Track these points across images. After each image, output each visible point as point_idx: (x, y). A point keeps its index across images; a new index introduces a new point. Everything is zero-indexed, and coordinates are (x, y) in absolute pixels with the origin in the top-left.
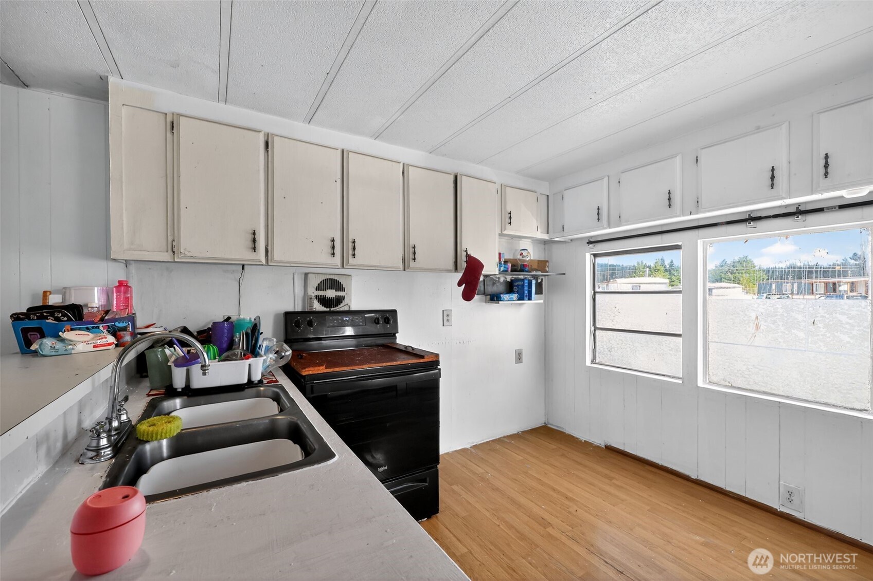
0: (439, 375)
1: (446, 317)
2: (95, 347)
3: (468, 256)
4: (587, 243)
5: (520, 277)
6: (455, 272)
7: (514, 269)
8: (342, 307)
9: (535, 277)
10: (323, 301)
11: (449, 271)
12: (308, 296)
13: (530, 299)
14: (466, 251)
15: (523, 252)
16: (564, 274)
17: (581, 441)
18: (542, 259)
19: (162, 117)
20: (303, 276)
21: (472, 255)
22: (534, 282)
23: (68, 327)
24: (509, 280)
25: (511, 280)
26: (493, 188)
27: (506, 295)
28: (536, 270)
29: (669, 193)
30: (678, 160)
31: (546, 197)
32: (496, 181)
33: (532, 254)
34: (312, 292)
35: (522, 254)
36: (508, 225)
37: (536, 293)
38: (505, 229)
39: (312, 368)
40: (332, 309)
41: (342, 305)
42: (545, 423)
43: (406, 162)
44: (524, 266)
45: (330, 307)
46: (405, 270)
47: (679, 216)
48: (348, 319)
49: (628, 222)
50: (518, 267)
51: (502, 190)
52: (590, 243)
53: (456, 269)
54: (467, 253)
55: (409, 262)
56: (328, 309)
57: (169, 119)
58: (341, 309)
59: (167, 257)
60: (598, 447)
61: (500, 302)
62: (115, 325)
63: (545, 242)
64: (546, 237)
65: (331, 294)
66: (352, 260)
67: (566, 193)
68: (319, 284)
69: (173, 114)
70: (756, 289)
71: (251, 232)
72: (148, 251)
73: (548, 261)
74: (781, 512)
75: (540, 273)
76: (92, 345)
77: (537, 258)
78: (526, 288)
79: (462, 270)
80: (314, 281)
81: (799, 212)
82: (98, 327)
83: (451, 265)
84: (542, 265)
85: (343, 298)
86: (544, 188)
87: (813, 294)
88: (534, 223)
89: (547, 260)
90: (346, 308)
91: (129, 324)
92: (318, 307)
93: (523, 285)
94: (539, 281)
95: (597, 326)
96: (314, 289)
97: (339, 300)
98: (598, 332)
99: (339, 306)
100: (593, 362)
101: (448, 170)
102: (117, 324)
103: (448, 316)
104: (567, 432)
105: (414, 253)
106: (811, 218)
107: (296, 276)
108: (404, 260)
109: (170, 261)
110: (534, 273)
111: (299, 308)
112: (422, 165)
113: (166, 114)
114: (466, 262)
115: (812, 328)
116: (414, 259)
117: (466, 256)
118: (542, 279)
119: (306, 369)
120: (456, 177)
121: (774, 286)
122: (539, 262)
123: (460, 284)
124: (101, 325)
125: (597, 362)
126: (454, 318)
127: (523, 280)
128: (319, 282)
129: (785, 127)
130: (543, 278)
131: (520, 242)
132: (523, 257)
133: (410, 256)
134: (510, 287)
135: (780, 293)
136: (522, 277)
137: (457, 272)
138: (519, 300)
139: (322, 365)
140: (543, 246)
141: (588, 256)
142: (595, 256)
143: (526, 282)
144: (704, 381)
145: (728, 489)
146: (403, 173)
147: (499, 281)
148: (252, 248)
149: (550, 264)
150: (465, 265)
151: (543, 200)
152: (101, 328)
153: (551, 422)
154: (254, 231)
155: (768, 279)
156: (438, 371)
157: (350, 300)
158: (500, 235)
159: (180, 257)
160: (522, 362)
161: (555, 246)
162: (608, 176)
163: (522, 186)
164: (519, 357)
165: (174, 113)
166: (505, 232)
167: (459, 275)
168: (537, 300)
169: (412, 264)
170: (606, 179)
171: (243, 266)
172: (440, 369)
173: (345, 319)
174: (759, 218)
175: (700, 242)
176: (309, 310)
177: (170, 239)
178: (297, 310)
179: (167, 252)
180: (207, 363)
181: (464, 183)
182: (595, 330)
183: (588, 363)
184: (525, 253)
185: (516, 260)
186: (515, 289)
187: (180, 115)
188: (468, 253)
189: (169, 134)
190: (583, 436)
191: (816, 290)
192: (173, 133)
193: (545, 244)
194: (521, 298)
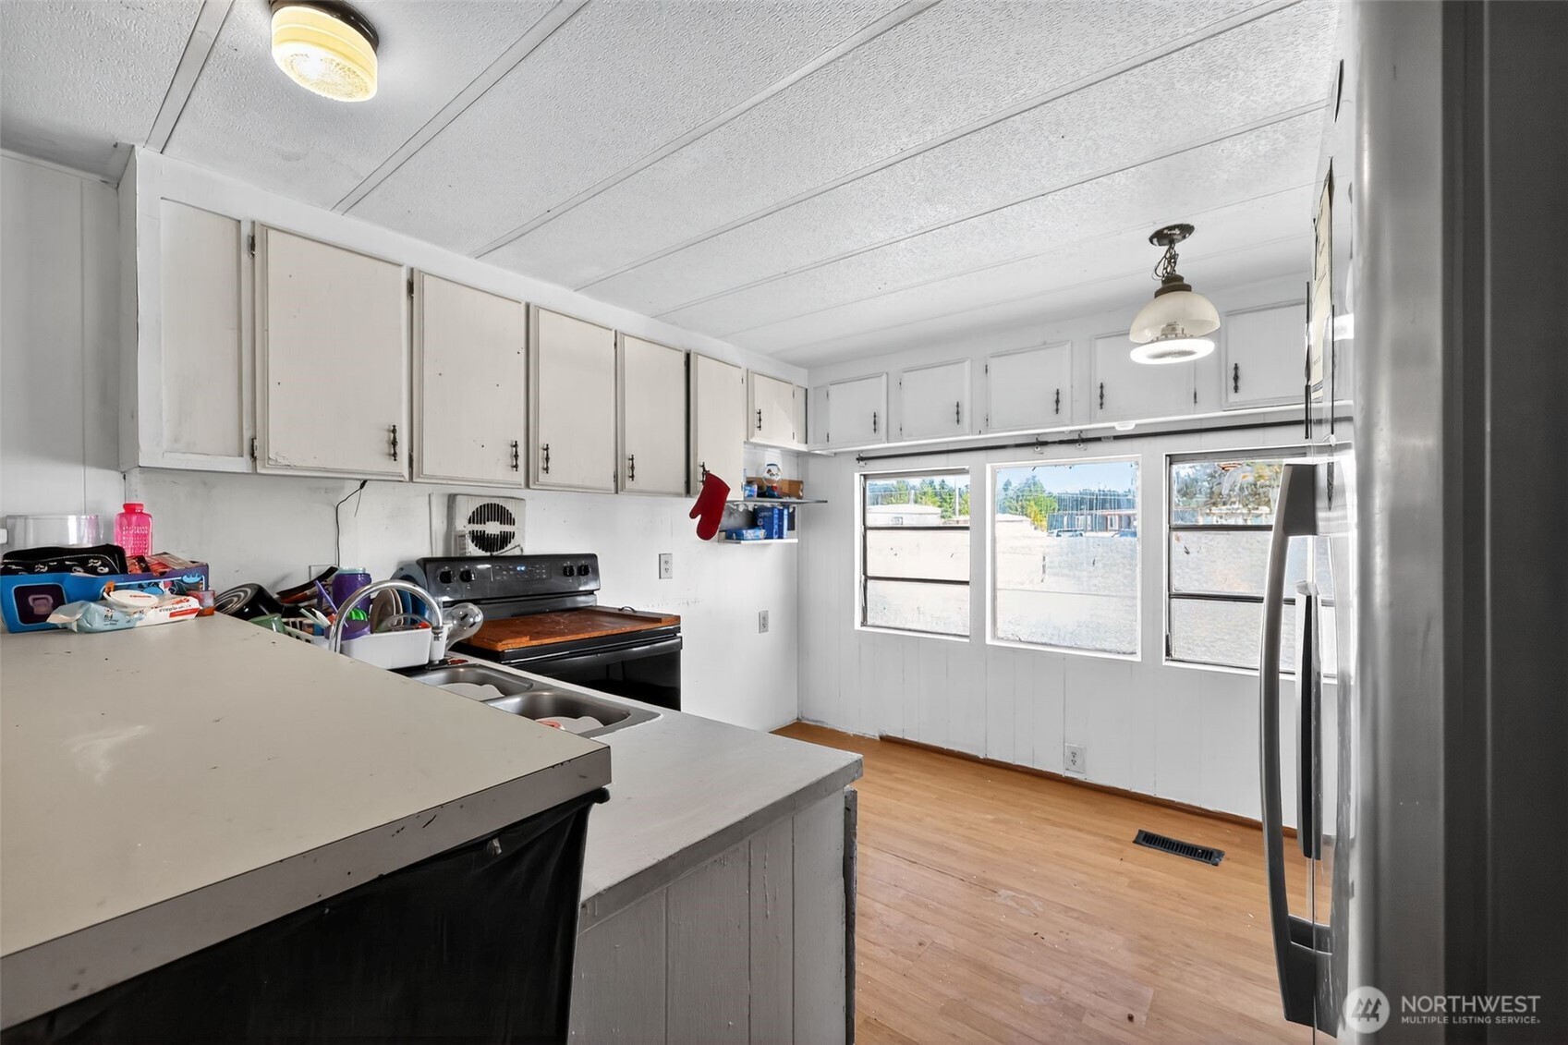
0: (680, 646)
1: (664, 563)
2: (172, 615)
3: (706, 473)
4: (858, 459)
5: (765, 504)
6: (686, 496)
7: (761, 494)
8: (509, 551)
9: (786, 505)
10: (480, 539)
11: (678, 495)
12: (456, 532)
13: (781, 537)
14: (703, 466)
15: (770, 467)
16: (826, 502)
17: (848, 736)
18: (795, 478)
19: (232, 225)
20: (446, 500)
21: (711, 472)
22: (786, 512)
23: (112, 584)
24: (751, 509)
25: (754, 509)
26: (739, 374)
27: (750, 531)
28: (790, 496)
29: (958, 406)
30: (967, 365)
31: (804, 391)
32: (739, 363)
33: (783, 473)
34: (462, 525)
35: (769, 471)
36: (757, 430)
37: (789, 529)
38: (753, 435)
39: (510, 641)
40: (495, 553)
41: (509, 546)
42: (798, 719)
43: (620, 328)
44: (772, 488)
45: (492, 550)
46: (617, 493)
47: (968, 435)
48: (523, 568)
49: (910, 437)
50: (765, 491)
51: (748, 380)
52: (860, 459)
53: (688, 492)
54: (704, 469)
55: (623, 483)
56: (488, 554)
57: (246, 230)
58: (509, 554)
59: (242, 465)
60: (871, 740)
61: (742, 542)
62: (182, 581)
63: (799, 455)
64: (803, 448)
65: (493, 528)
66: (543, 477)
67: (833, 390)
68: (474, 512)
69: (253, 223)
70: (1045, 523)
71: (387, 427)
72: (208, 455)
73: (802, 482)
74: (1067, 778)
75: (794, 500)
76: (169, 612)
77: (787, 477)
78: (776, 521)
79: (697, 494)
80: (465, 509)
81: (1081, 440)
82: (157, 584)
83: (682, 489)
84: (795, 487)
85: (512, 535)
86: (802, 378)
87: (1107, 530)
88: (790, 428)
89: (800, 480)
90: (517, 552)
91: (202, 579)
92: (473, 550)
93: (773, 516)
94: (791, 510)
95: (869, 574)
96: (467, 522)
97: (505, 539)
98: (870, 583)
99: (506, 549)
100: (864, 623)
101: (677, 345)
102: (186, 579)
103: (666, 562)
104: (829, 727)
105: (633, 468)
106: (1092, 447)
107: (433, 498)
108: (616, 477)
109: (246, 471)
110: (784, 500)
111: (439, 553)
112: (641, 335)
113: (239, 221)
114: (703, 481)
115: (1091, 568)
116: (632, 477)
117: (703, 474)
118: (794, 508)
119: (504, 642)
120: (688, 356)
121: (1065, 518)
122: (791, 483)
123: (693, 515)
124: (162, 581)
125: (868, 623)
126: (677, 565)
127: (772, 509)
128: (475, 509)
129: (1068, 346)
130: (795, 505)
131: (766, 453)
132: (772, 475)
133: (624, 474)
134: (753, 519)
135: (1072, 530)
136: (768, 505)
137: (690, 497)
138: (766, 538)
139: (526, 636)
140: (795, 459)
141: (857, 476)
142: (866, 477)
143: (776, 511)
144: (994, 636)
145: (1017, 763)
146: (615, 345)
147: (737, 510)
148: (389, 455)
149: (805, 486)
150: (701, 487)
151: (801, 395)
152: (161, 585)
153: (805, 716)
154: (394, 426)
155: (1059, 510)
156: (679, 640)
157: (523, 538)
158: (745, 442)
159: (267, 466)
160: (767, 631)
161: (812, 461)
162: (887, 374)
163: (772, 374)
164: (763, 624)
165: (256, 223)
166: (752, 440)
167: (692, 502)
168: (790, 539)
169: (629, 483)
170: (884, 377)
171: (365, 482)
172: (681, 638)
173: (518, 569)
174: (1045, 444)
175: (988, 467)
176: (458, 555)
177: (247, 435)
178: (434, 556)
179: (242, 456)
180: (441, 625)
181: (700, 366)
182: (866, 580)
183: (857, 626)
184: (774, 470)
185: (761, 479)
186: (760, 522)
187: (267, 228)
188: (707, 469)
189: (245, 257)
190: (851, 728)
191: (1112, 526)
192: (253, 255)
193: (798, 457)
194: (769, 536)
